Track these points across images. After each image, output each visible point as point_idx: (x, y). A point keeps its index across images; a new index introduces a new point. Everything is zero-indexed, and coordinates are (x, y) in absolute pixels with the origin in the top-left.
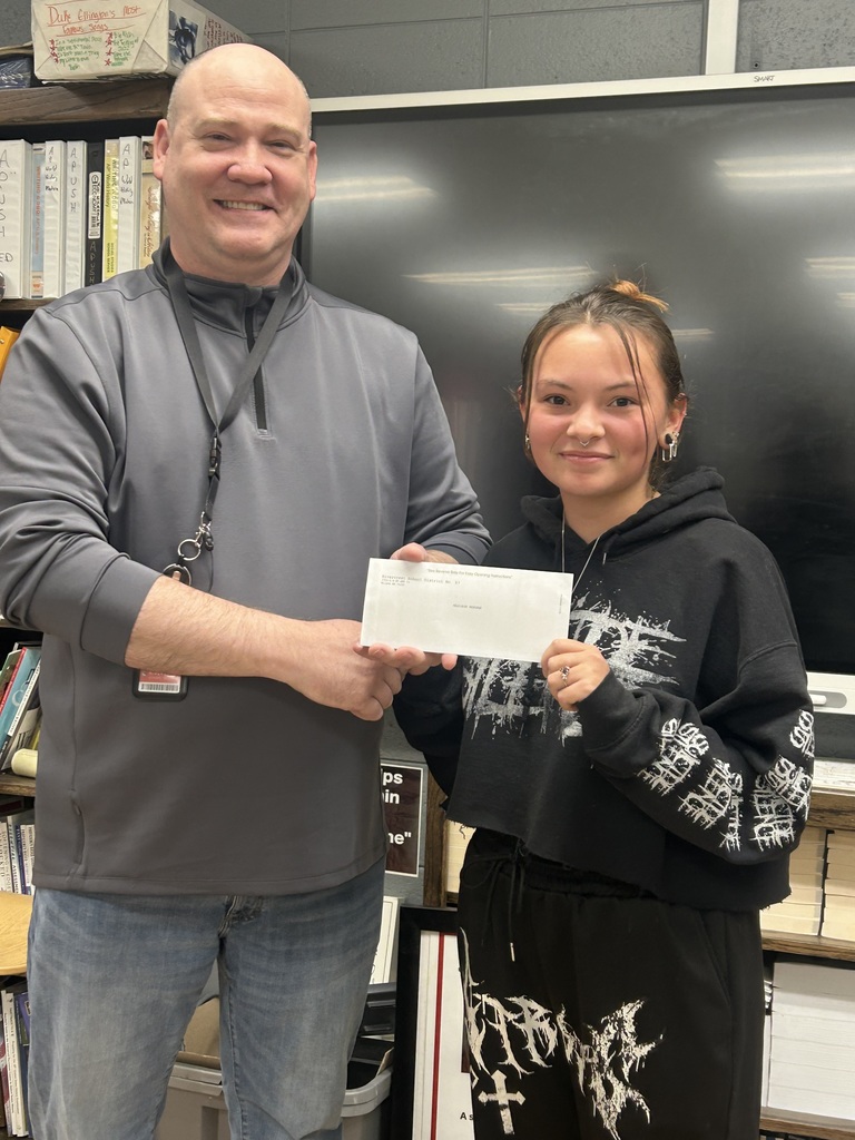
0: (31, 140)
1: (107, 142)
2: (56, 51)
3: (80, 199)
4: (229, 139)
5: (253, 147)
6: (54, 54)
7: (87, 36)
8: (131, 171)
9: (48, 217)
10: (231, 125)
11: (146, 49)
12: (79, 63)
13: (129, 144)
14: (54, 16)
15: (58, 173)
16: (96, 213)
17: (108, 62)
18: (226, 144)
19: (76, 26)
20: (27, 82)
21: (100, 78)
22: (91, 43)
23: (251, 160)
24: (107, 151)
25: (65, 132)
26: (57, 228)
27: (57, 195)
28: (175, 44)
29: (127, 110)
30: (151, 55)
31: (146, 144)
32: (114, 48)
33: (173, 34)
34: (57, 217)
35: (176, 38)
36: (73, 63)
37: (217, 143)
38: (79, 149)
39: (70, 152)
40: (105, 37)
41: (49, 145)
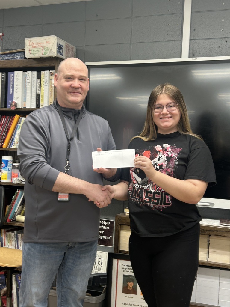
0: (24, 71)
1: (42, 72)
2: (30, 51)
3: (35, 85)
4: (72, 79)
5: (76, 80)
6: (30, 52)
7: (38, 48)
8: (47, 79)
9: (27, 89)
10: (72, 76)
11: (51, 51)
12: (36, 54)
13: (47, 72)
14: (30, 44)
15: (30, 79)
16: (39, 88)
17: (43, 54)
18: (71, 80)
19: (35, 46)
20: (23, 58)
21: (41, 57)
22: (39, 50)
23: (76, 83)
24: (42, 74)
25: (32, 69)
26: (30, 92)
27: (30, 84)
28: (58, 50)
29: (47, 65)
30: (52, 52)
31: (51, 72)
32: (44, 51)
33: (58, 47)
34: (30, 89)
35: (58, 48)
36: (34, 54)
37: (69, 79)
38: (35, 73)
39: (33, 74)
40: (42, 48)
41: (28, 72)
